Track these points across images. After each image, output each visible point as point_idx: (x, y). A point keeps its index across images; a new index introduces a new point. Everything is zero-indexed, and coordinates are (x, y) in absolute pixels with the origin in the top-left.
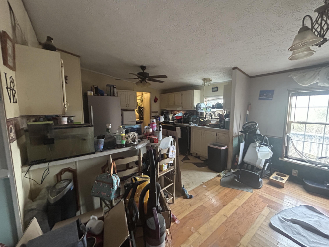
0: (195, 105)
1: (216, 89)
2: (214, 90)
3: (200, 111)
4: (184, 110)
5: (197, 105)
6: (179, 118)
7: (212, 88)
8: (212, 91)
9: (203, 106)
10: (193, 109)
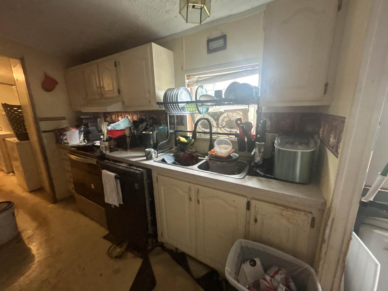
0: (160, 94)
1: (221, 42)
2: (214, 45)
3: (176, 113)
4: (135, 113)
5: (165, 96)
6: (119, 134)
7: (209, 41)
8: (210, 51)
9: (183, 96)
10: (156, 107)
